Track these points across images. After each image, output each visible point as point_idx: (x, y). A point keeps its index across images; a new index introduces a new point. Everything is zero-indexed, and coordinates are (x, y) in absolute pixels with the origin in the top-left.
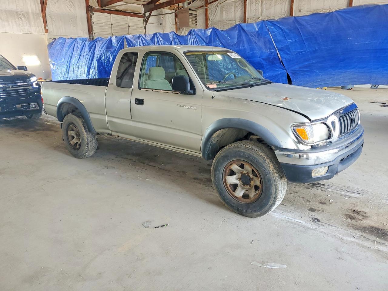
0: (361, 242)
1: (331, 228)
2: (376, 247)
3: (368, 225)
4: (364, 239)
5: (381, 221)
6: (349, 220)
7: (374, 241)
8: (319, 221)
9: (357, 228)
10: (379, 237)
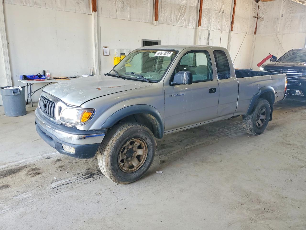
0: (16, 163)
1: (37, 159)
2: (7, 165)
3: (22, 171)
4: (16, 165)
5: (17, 178)
6: (34, 168)
7: (11, 166)
8: (47, 159)
9: (25, 167)
10: (10, 170)
